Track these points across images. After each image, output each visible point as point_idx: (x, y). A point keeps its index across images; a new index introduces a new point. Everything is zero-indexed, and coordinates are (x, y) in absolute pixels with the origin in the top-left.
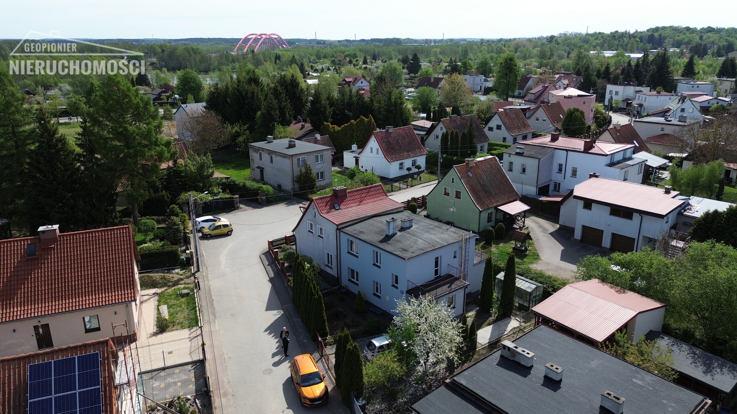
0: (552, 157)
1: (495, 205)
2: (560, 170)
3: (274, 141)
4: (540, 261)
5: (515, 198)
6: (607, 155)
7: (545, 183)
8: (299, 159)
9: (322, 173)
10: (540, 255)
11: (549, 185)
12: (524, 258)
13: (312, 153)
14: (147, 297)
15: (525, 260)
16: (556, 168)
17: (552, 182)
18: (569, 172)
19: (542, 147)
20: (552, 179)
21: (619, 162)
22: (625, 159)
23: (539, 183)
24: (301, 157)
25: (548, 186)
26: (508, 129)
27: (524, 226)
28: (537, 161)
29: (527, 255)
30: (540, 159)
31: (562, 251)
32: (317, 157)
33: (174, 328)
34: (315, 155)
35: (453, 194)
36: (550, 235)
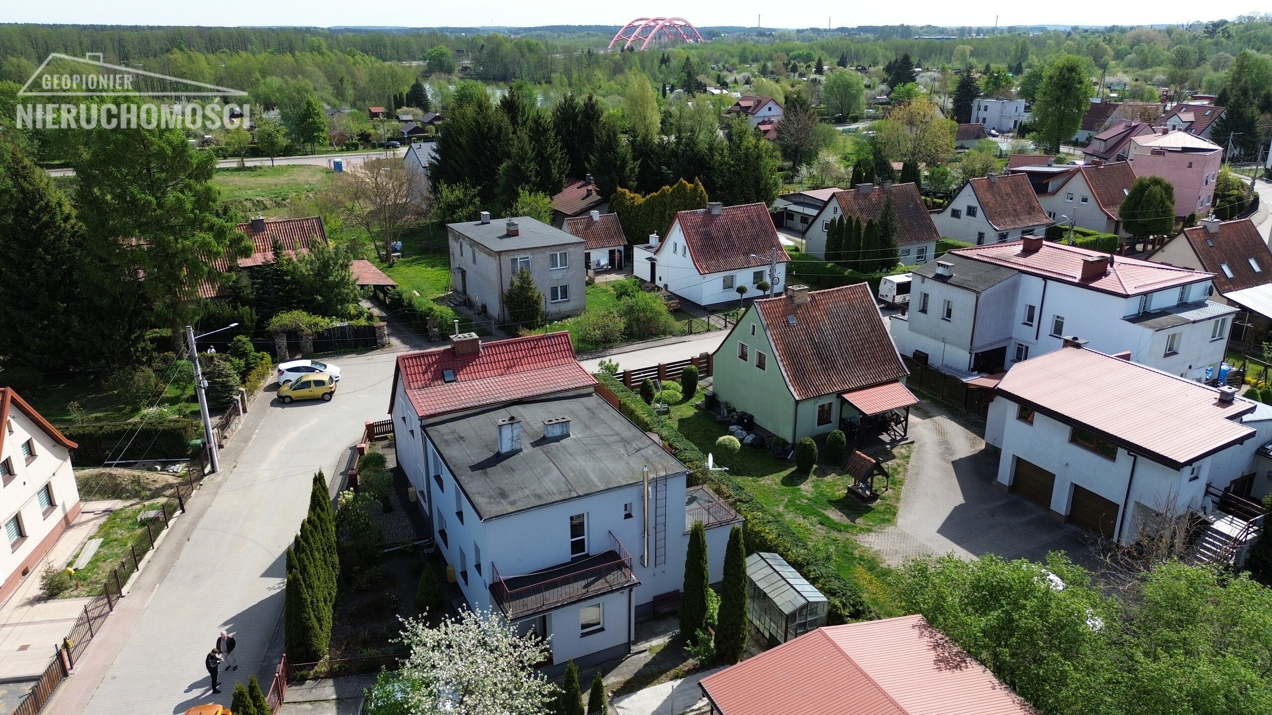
0: (1014, 289)
1: (837, 389)
2: (1031, 318)
3: (491, 221)
4: (891, 529)
5: (892, 377)
6: (1127, 296)
7: (991, 344)
8: (514, 261)
9: (565, 290)
10: (900, 512)
11: (1005, 347)
12: (860, 515)
13: (543, 250)
14: (91, 516)
15: (859, 521)
16: (1021, 313)
17: (1013, 342)
18: (1047, 326)
19: (996, 266)
20: (1013, 336)
21: (1164, 312)
22: (1184, 306)
23: (975, 344)
24: (519, 257)
25: (1004, 349)
26: (989, 216)
27: (904, 438)
28: (974, 295)
29: (870, 509)
30: (978, 293)
31: (956, 509)
32: (553, 258)
33: (75, 593)
34: (548, 253)
35: (753, 358)
36: (951, 466)
